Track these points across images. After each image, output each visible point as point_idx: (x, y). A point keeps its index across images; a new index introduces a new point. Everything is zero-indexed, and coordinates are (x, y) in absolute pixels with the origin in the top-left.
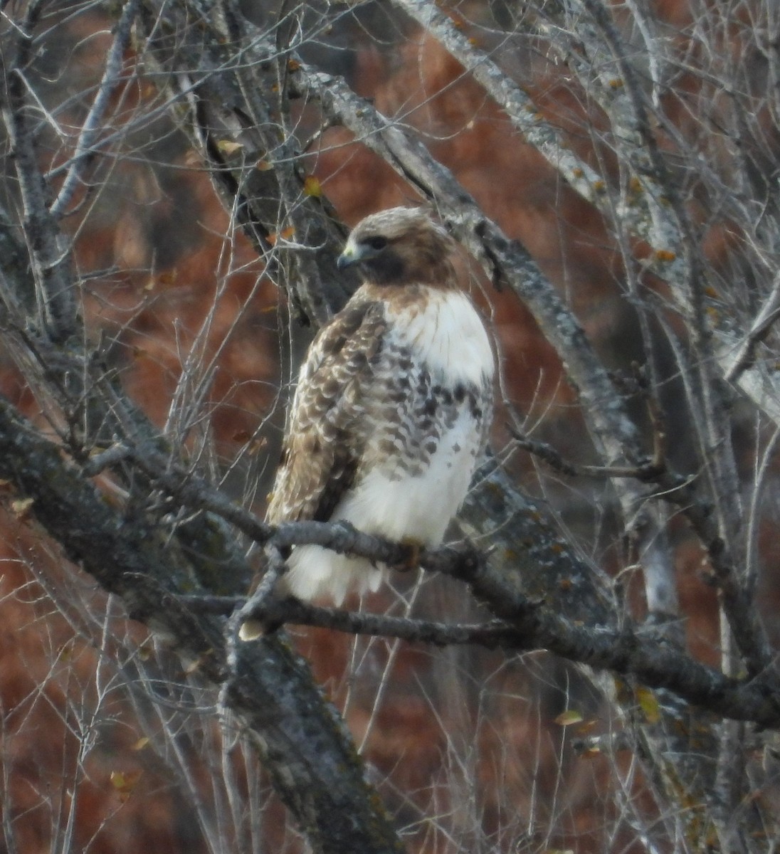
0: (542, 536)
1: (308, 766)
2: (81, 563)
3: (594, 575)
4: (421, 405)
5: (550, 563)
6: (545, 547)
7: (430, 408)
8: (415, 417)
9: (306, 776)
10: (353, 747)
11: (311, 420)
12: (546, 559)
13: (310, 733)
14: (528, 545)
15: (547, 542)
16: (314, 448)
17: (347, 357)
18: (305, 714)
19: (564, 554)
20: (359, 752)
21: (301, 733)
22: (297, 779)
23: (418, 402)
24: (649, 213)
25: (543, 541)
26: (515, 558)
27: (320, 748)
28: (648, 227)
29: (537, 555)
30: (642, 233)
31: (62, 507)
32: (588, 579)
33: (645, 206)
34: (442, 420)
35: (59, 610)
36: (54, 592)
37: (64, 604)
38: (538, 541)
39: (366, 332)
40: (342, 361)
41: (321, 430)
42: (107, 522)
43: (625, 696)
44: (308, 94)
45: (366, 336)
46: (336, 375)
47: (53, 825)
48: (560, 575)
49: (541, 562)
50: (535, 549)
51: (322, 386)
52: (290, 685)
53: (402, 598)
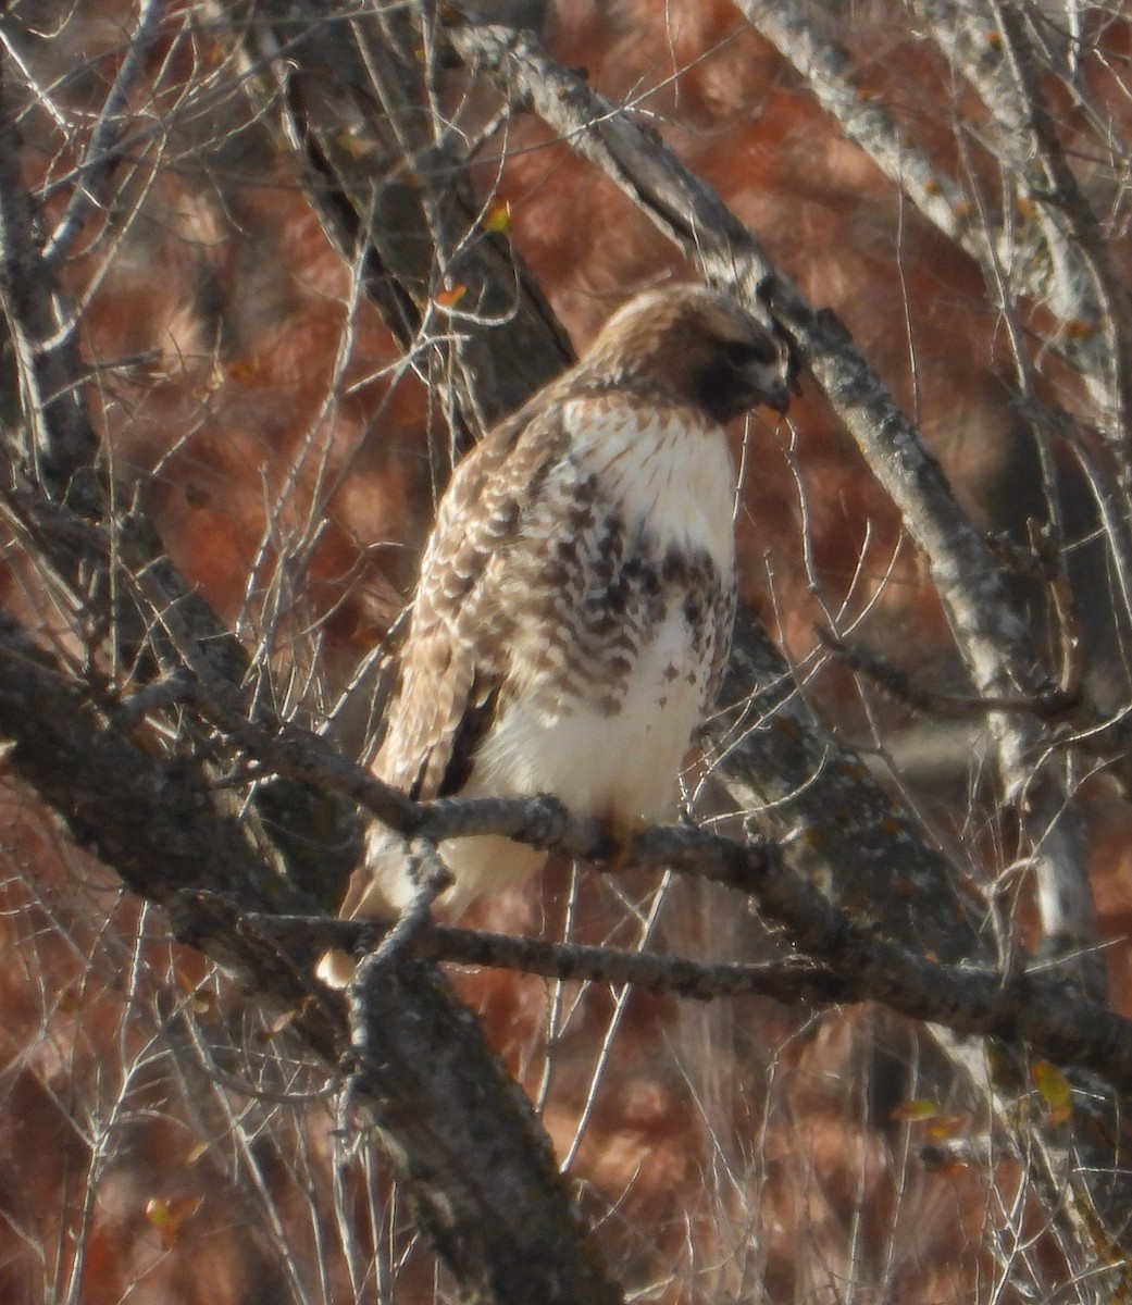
0: (866, 806)
1: (475, 1190)
2: (94, 847)
3: (954, 872)
4: (600, 593)
5: (879, 853)
6: (871, 825)
7: (617, 599)
8: (588, 612)
9: (472, 1206)
10: (551, 1158)
11: (440, 613)
12: (873, 845)
13: (481, 1135)
14: (842, 821)
15: (875, 816)
16: (444, 660)
17: (490, 506)
18: (471, 1104)
19: (903, 837)
20: (563, 1168)
21: (465, 1138)
22: (458, 1211)
23: (593, 587)
24: (1048, 255)
25: (868, 814)
26: (823, 843)
27: (497, 1159)
28: (1047, 278)
29: (857, 838)
30: (1037, 289)
31: (62, 755)
32: (943, 878)
33: (1043, 247)
34: (637, 619)
35: (57, 927)
36: (48, 897)
37: (65, 917)
38: (859, 815)
39: (522, 461)
40: (483, 513)
41: (454, 627)
42: (141, 778)
43: (1007, 1078)
44: (476, 60)
45: (521, 468)
46: (473, 538)
47: (47, 1289)
48: (895, 872)
49: (864, 850)
50: (855, 827)
51: (454, 559)
52: (447, 1056)
53: (633, 909)
